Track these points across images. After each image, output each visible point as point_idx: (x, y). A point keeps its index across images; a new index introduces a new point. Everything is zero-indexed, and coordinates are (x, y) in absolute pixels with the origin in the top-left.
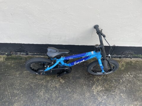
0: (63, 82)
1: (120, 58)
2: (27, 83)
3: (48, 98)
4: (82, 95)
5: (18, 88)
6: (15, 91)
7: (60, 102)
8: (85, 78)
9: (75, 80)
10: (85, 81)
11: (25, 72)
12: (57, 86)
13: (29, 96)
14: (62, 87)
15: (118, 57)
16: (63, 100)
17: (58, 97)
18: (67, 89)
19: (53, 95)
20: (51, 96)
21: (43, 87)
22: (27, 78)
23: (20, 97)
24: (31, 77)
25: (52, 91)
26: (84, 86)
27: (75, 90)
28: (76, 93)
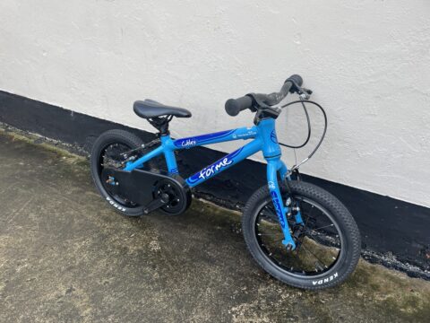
0: (157, 248)
1: (411, 275)
2: (72, 213)
3: (82, 264)
4: (179, 307)
5: (45, 212)
6: (32, 216)
7: (100, 288)
8: (231, 269)
9: (193, 261)
10: (224, 278)
11: (91, 193)
12: (132, 249)
13: (49, 237)
14: (141, 259)
15: (401, 270)
16: (114, 286)
17: (109, 274)
18: (148, 269)
19: (102, 263)
20: (94, 263)
21: (95, 236)
22: (81, 203)
23: (28, 230)
24: (92, 206)
25: (108, 253)
26: (209, 289)
27: (170, 282)
28: (167, 292)
